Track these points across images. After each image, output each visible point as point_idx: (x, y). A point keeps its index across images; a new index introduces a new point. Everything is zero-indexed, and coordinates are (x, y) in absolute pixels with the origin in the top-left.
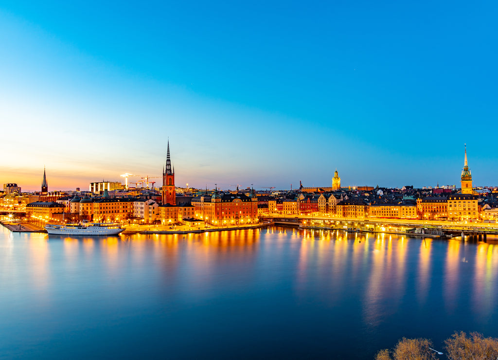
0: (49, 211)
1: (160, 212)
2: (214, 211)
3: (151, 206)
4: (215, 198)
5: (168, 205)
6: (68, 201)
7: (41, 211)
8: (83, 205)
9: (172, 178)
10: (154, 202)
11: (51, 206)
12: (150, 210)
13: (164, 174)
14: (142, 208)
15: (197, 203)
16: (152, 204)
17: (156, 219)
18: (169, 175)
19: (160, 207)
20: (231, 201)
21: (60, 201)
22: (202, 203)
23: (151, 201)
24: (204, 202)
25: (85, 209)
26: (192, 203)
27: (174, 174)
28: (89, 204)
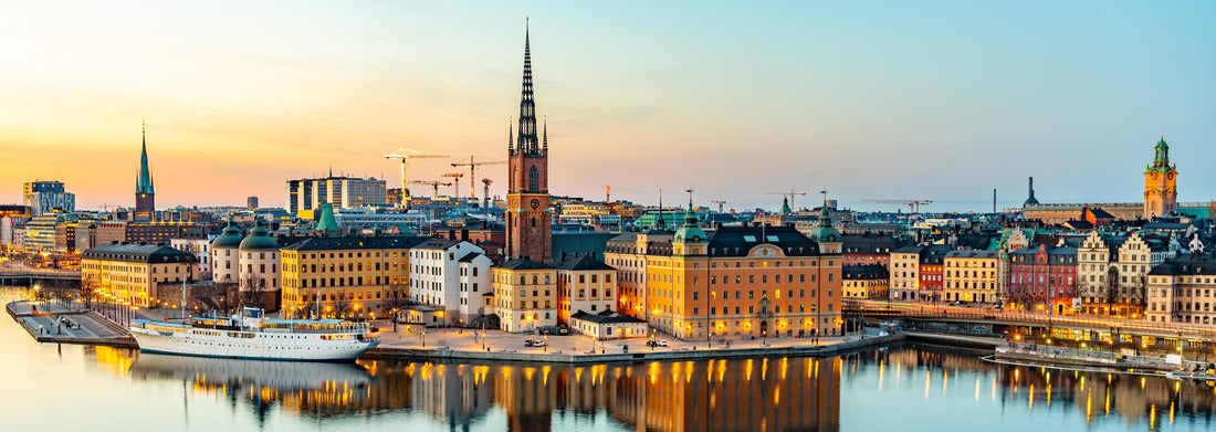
0: (146, 276)
1: (496, 285)
2: (680, 287)
3: (465, 265)
4: (687, 240)
5: (525, 263)
6: (207, 243)
7: (124, 274)
8: (249, 257)
9: (539, 166)
10: (477, 249)
11: (154, 259)
12: (465, 280)
13: (511, 151)
14: (436, 271)
15: (625, 257)
16: (469, 258)
17: (482, 309)
18: (530, 156)
19: (496, 270)
20: (744, 253)
21: (184, 242)
22: (642, 258)
23: (466, 247)
24: (649, 252)
25: (256, 269)
26: (610, 258)
27: (546, 150)
28: (268, 255)
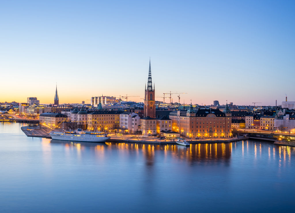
0: (55, 120)
1: (141, 124)
2: (189, 125)
3: (133, 118)
4: (190, 113)
5: (148, 118)
6: (70, 112)
7: (50, 120)
8: (80, 116)
9: (152, 94)
10: (136, 115)
11: (57, 116)
12: (133, 122)
13: (146, 90)
14: (126, 120)
15: (175, 117)
16: (134, 117)
17: (138, 130)
18: (150, 91)
19: (141, 120)
20: (205, 116)
21: (64, 112)
22: (179, 117)
23: (134, 114)
24: (180, 116)
25: (82, 119)
26: (170, 117)
27: (154, 90)
28: (85, 115)
